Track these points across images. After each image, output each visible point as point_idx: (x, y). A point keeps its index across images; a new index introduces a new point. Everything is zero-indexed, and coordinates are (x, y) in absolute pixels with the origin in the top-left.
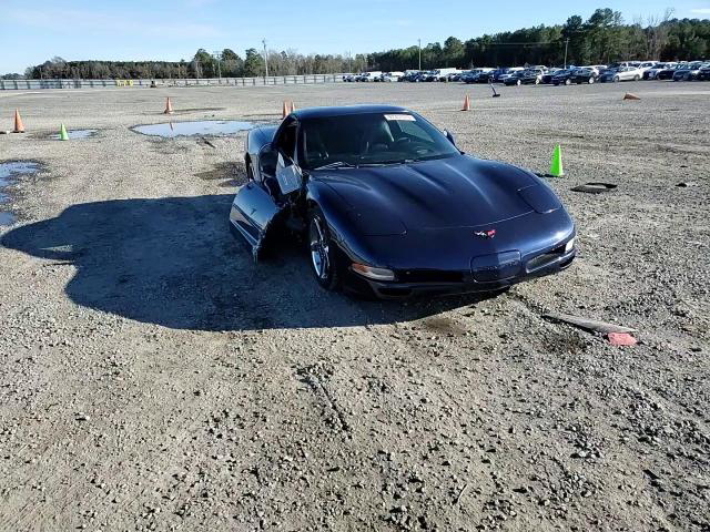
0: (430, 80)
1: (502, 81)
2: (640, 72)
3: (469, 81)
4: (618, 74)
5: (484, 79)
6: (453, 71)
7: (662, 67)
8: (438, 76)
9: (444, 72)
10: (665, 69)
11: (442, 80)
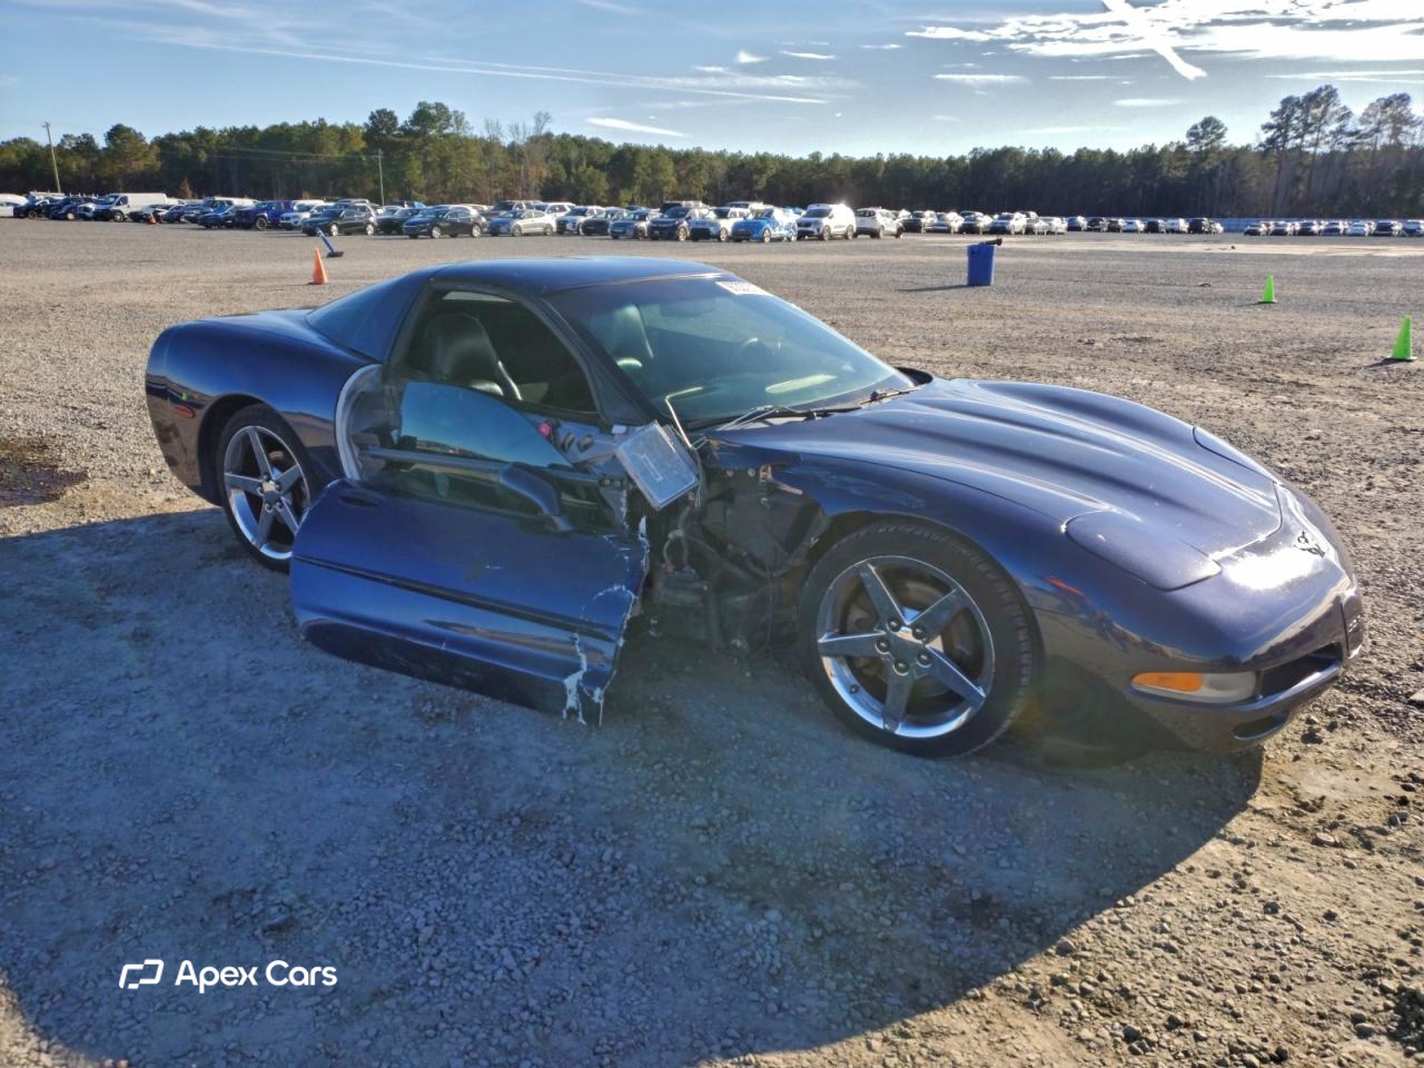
0: (104, 216)
1: (289, 227)
2: (550, 219)
3: (208, 223)
4: (519, 222)
5: (245, 221)
6: (160, 199)
7: (583, 213)
8: (125, 210)
9: (138, 201)
10: (589, 217)
11: (137, 217)
